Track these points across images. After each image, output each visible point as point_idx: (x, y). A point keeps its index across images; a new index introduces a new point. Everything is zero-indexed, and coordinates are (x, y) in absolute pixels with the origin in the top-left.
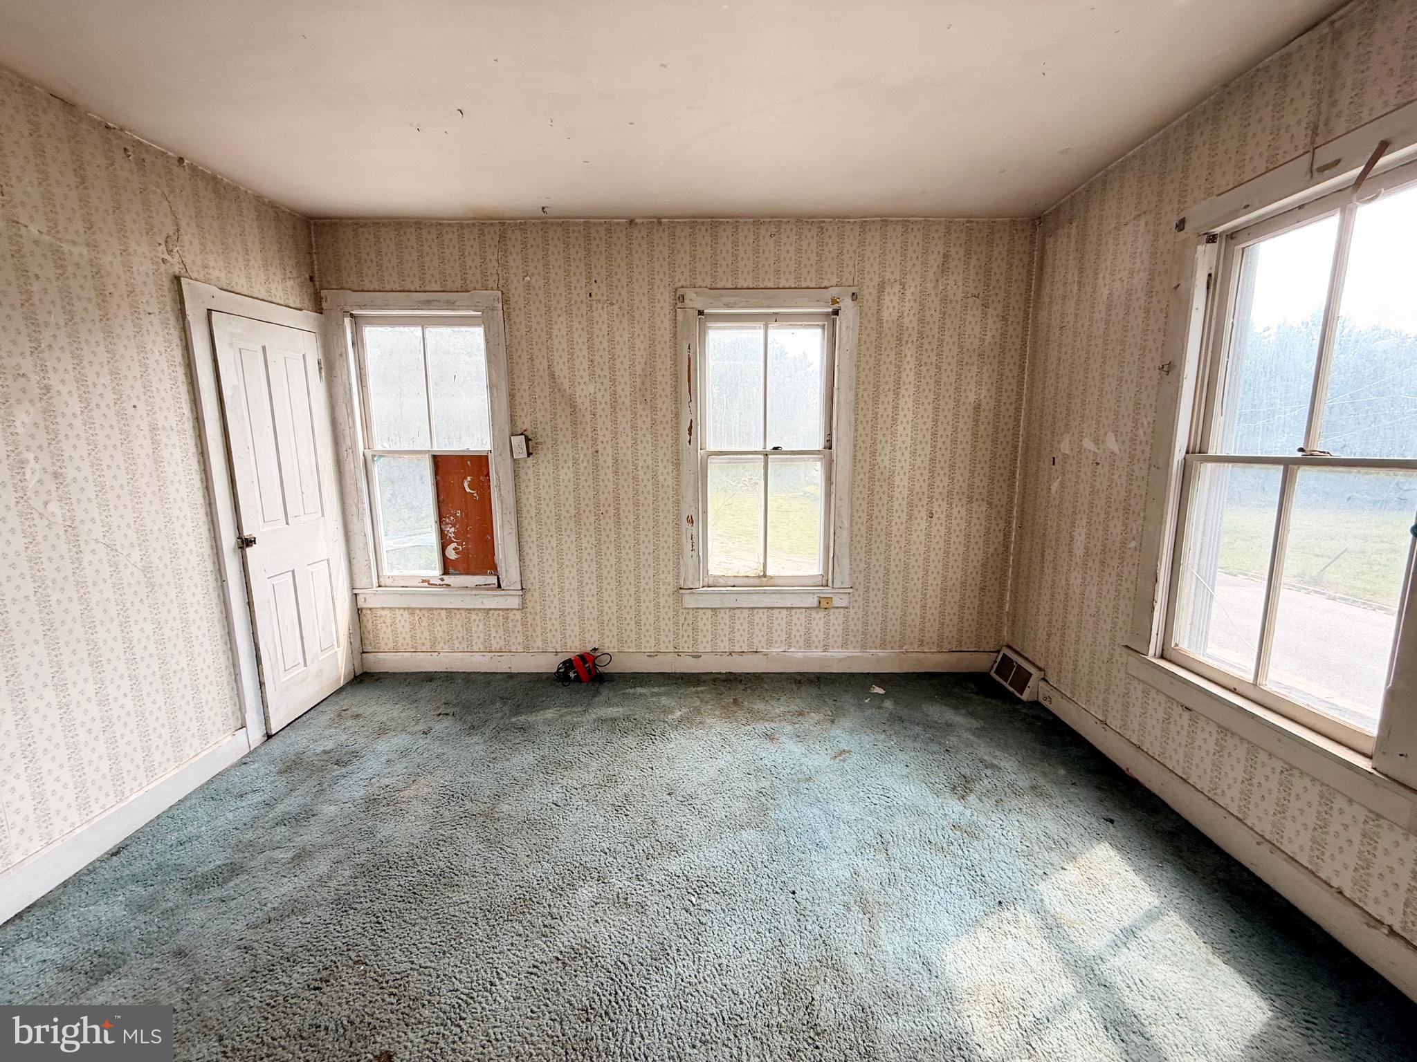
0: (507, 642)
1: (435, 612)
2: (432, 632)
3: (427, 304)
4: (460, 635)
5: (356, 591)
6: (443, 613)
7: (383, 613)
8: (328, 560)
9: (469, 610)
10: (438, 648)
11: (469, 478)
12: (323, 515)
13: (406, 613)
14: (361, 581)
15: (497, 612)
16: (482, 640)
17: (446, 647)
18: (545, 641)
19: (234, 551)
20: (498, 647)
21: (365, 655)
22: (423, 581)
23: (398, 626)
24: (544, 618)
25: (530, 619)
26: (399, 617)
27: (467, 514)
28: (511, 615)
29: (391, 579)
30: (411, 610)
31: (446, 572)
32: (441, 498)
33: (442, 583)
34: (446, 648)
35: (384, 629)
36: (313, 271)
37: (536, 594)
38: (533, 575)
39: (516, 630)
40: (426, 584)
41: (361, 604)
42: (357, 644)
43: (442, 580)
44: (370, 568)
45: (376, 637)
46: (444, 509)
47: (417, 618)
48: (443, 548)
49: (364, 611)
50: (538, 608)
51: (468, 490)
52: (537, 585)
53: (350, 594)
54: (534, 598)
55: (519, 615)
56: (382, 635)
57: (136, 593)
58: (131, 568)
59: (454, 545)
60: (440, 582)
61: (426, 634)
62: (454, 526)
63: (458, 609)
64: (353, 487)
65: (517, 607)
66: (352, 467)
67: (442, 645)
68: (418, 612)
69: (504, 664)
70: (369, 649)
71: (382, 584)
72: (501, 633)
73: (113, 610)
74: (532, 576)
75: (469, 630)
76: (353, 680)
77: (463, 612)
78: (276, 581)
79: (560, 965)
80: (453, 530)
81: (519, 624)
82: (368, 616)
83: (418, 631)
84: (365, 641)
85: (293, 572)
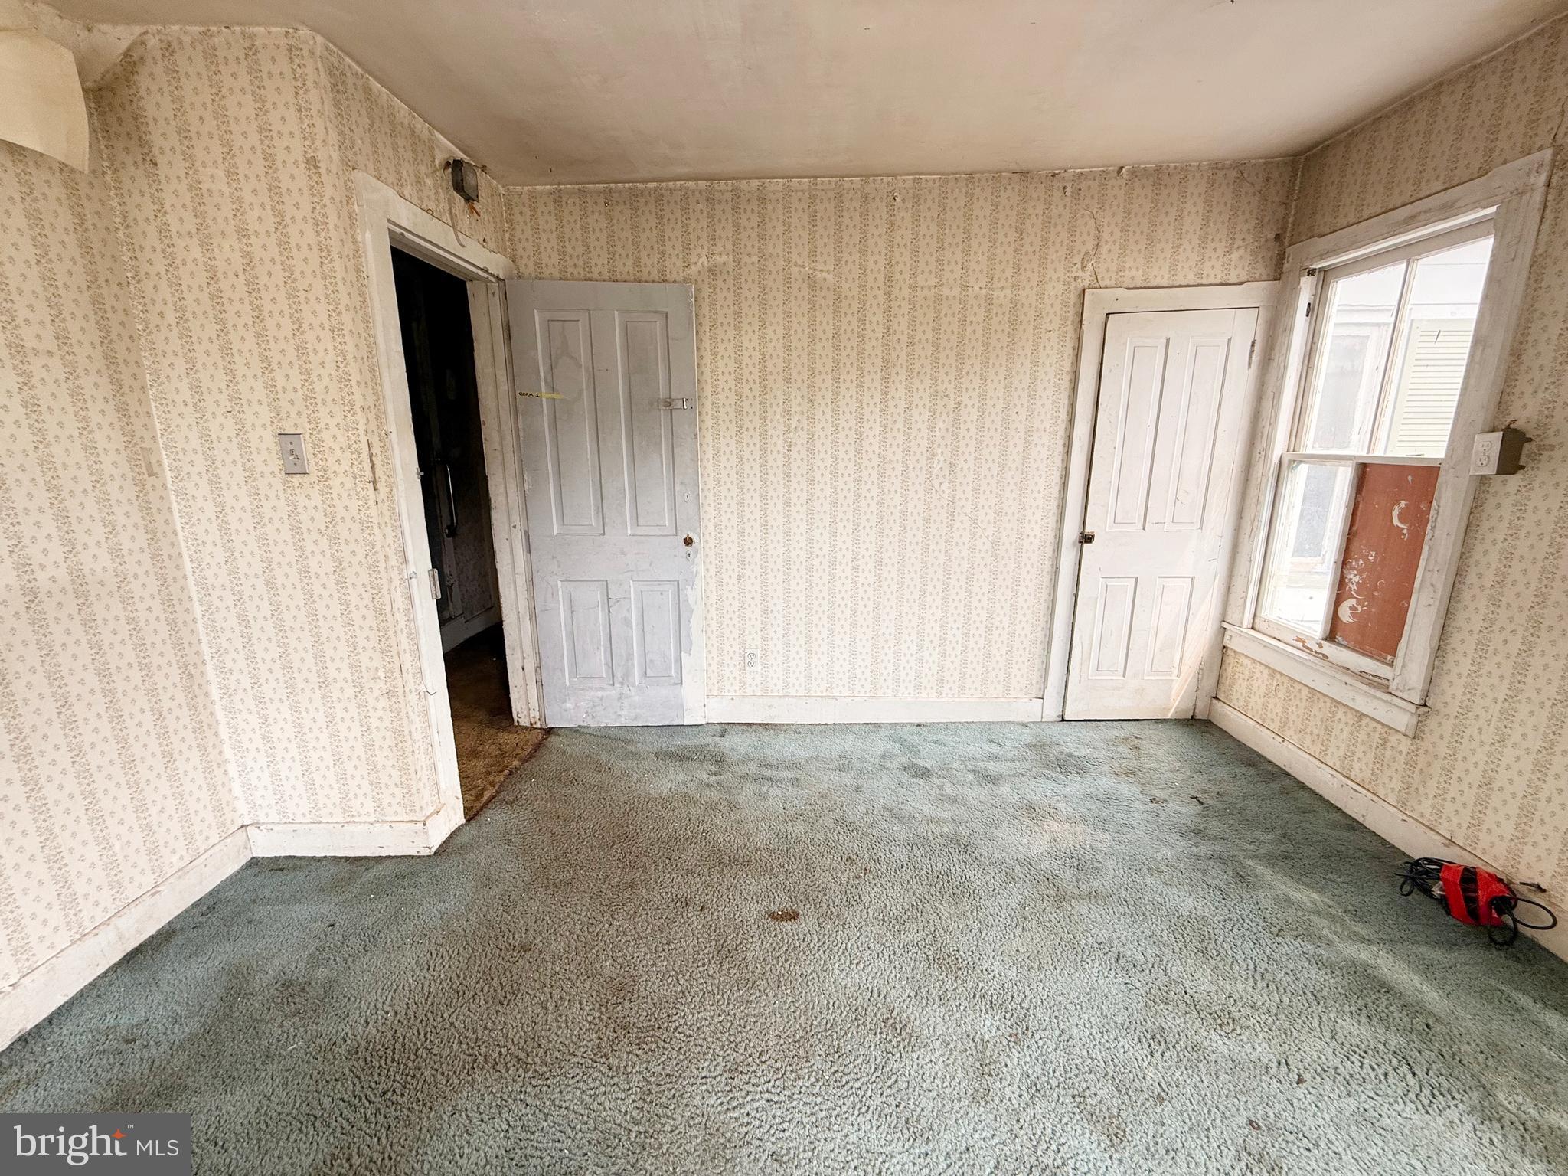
0: (1375, 777)
1: (1296, 685)
2: (1286, 710)
3: (1411, 222)
4: (1316, 732)
5: (1225, 625)
6: (1305, 691)
7: (1246, 661)
8: (1193, 579)
9: (1337, 703)
10: (1287, 735)
11: (1403, 503)
12: (1201, 528)
13: (1266, 671)
14: (1233, 616)
15: (1375, 724)
16: (1341, 753)
17: (1295, 737)
18: (1438, 812)
19: (1074, 544)
20: (1360, 776)
21: (1215, 701)
22: (1299, 640)
23: (1255, 684)
24: (1448, 771)
25: (1421, 762)
26: (1258, 675)
27: (1383, 559)
28: (1393, 739)
29: (1266, 625)
30: (1273, 672)
31: (1331, 636)
32: (1355, 528)
33: (1319, 650)
34: (1295, 739)
35: (1240, 681)
36: (1284, 228)
37: (1447, 727)
38: (1453, 691)
39: (1395, 766)
40: (1300, 645)
41: (1227, 643)
42: (1209, 684)
43: (1320, 646)
44: (1245, 601)
45: (1231, 686)
46: (1354, 547)
47: (1275, 684)
48: (1337, 603)
49: (1229, 652)
50: (1443, 749)
51: (1396, 522)
52: (1454, 709)
53: (1216, 626)
54: (1439, 730)
55: (1405, 745)
56: (1236, 687)
57: (983, 558)
58: (984, 539)
59: (1352, 602)
60: (1316, 648)
61: (1279, 710)
62: (1360, 572)
63: (1324, 695)
64: (1255, 500)
65: (1402, 729)
66: (1260, 475)
67: (1291, 732)
68: (1278, 676)
69: (1357, 806)
70: (1221, 696)
71: (1257, 627)
72: (1370, 757)
73: (965, 566)
74: (1450, 691)
75: (1328, 731)
76: (1184, 720)
77: (1329, 701)
78: (1111, 583)
79: (885, 1016)
80: (1356, 579)
81: (1402, 759)
82: (1230, 660)
83: (1272, 700)
84: (1221, 686)
85: (1137, 579)
